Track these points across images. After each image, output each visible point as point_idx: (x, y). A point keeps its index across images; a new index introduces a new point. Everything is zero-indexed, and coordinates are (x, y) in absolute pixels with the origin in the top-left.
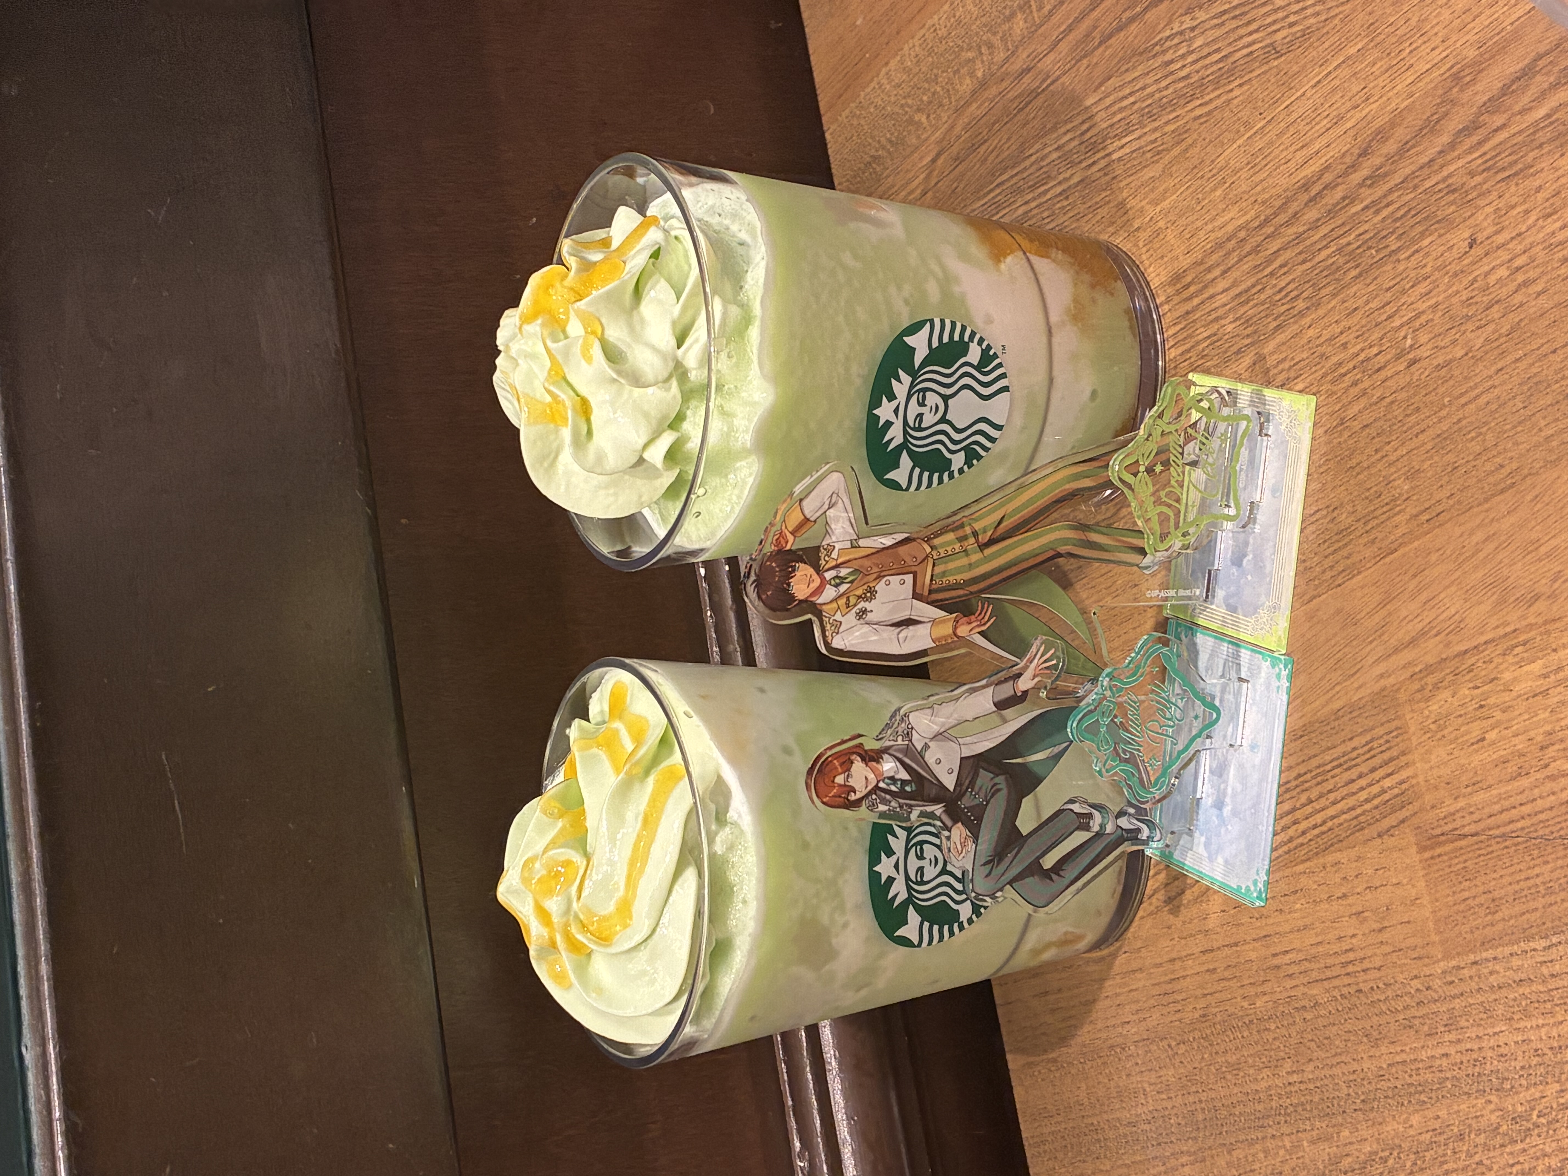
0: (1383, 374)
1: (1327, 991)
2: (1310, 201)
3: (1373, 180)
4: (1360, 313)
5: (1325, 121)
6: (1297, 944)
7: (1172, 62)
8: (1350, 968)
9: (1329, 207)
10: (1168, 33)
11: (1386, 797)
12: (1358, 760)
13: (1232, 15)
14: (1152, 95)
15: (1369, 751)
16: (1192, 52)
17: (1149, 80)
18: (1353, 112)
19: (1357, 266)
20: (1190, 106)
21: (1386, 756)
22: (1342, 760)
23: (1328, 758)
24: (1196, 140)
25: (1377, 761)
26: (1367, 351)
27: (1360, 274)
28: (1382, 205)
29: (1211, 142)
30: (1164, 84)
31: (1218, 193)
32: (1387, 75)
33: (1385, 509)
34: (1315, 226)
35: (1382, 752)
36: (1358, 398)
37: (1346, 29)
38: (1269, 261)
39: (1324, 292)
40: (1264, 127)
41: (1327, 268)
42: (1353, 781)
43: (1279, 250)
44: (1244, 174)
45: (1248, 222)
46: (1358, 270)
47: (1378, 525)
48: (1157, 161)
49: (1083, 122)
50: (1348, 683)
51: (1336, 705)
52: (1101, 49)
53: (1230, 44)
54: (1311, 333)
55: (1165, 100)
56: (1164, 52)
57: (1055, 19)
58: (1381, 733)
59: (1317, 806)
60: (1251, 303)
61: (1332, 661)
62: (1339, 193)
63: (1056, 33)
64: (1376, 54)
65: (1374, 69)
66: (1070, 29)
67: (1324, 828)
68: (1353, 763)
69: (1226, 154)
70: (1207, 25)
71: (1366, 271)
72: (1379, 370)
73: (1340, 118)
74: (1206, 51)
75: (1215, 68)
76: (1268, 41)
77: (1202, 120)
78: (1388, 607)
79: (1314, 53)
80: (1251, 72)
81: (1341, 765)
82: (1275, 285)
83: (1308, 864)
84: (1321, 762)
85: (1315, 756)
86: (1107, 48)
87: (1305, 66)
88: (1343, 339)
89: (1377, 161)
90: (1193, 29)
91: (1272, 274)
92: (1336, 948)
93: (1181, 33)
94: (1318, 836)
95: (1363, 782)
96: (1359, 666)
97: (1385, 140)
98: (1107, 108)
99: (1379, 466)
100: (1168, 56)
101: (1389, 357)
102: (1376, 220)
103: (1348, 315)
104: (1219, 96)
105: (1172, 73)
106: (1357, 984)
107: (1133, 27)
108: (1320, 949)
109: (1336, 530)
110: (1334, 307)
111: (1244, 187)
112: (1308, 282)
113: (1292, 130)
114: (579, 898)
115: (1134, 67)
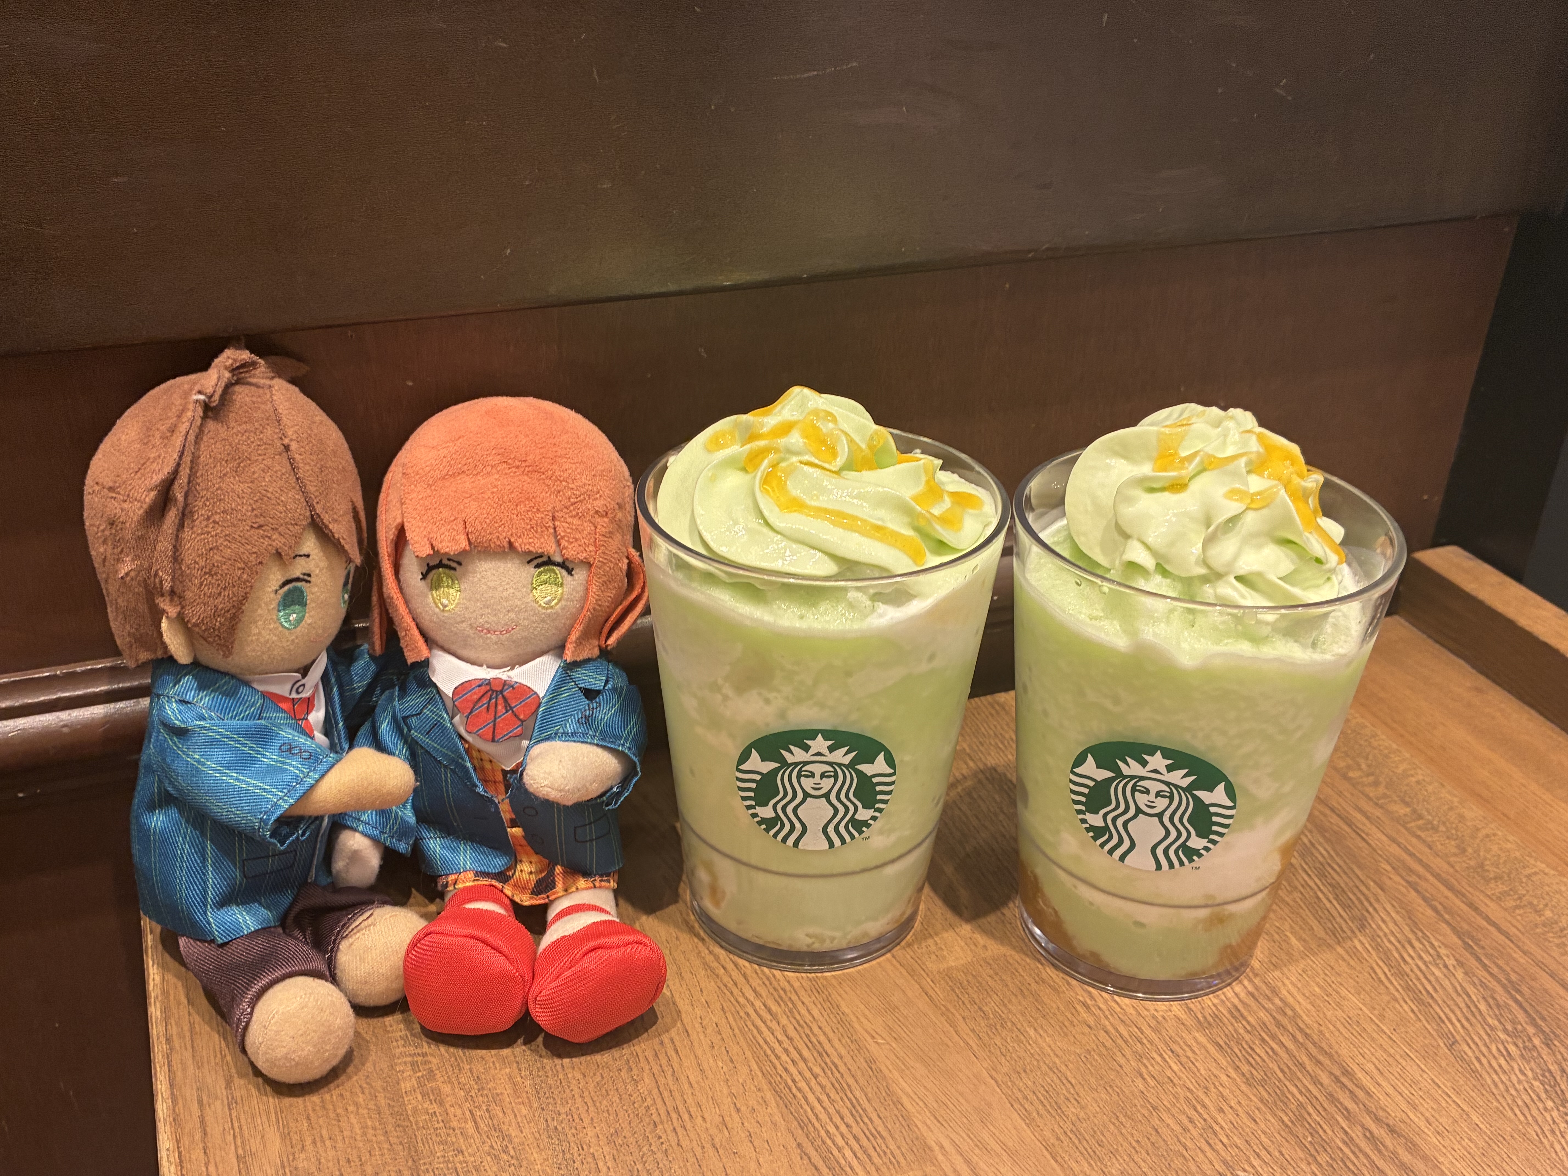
0: (1206, 1148)
1: (650, 1092)
2: (1336, 1077)
3: (1372, 1138)
4: (1253, 1125)
5: (1407, 1092)
6: (686, 1063)
7: (1413, 947)
8: (674, 1116)
9: (1335, 1095)
10: (1436, 944)
11: (835, 1152)
12: (862, 1124)
13: (1469, 1003)
14: (1381, 929)
15: (872, 1135)
16: (1427, 966)
17: (1391, 925)
18: (1423, 1119)
19: (1292, 1122)
20: (1381, 964)
21: (871, 1151)
22: (858, 1108)
23: (858, 1094)
24: (1355, 969)
25: (865, 1142)
26: (1222, 1132)
27: (1287, 1126)
28: (1353, 1148)
29: (1357, 983)
30: (1392, 939)
31: (1317, 989)
32: (1466, 1153)
33: (1090, 1150)
34: (1316, 1082)
35: (874, 1148)
36: (1180, 1123)
37: (1491, 1112)
38: (1273, 1037)
39: (1261, 1089)
40: (1385, 1033)
41: (1283, 1094)
42: (842, 1119)
43: (1286, 1047)
44: (1339, 1013)
45: (1300, 1017)
46: (1290, 1124)
47: (1073, 1143)
48: (1327, 933)
49: (1340, 867)
50: (927, 1113)
51: (905, 1101)
52: (1404, 883)
53: (1444, 1002)
54: (1224, 1078)
55: (1379, 940)
56: (1418, 939)
57: (1414, 840)
58: (891, 1147)
59: (813, 1082)
60: (1233, 1021)
61: (944, 1099)
62: (1351, 1105)
63: (1403, 841)
64: (1481, 1143)
65: (1466, 1140)
66: (1411, 855)
67: (794, 1090)
68: (859, 1119)
69: (1350, 995)
70: (1452, 979)
71: (1291, 1132)
72: (1209, 1144)
73: (1414, 1107)
74: (1432, 979)
75: (1420, 987)
76: (1458, 1038)
77: (1373, 975)
78: (1005, 1154)
79: (1461, 1082)
80: (1428, 1021)
81: (854, 1107)
82: (1255, 1043)
83: (760, 1074)
84: (853, 1088)
85: (856, 1081)
86: (1405, 887)
87: (1448, 1073)
88: (1226, 1108)
89: (1388, 1142)
90: (1446, 966)
91: (1263, 1040)
92: (690, 1101)
93: (1439, 956)
94: (786, 1084)
95: (843, 1128)
96: (946, 1125)
97: (1409, 1150)
98: (1357, 887)
99: (1125, 1144)
100: (1417, 944)
101: (1223, 1154)
102: (1338, 1141)
103: (1249, 1115)
104: (1397, 990)
105: (1403, 947)
106: (662, 1122)
107: (1429, 912)
108: (686, 1086)
109: (1060, 1102)
110: (1251, 1101)
111: (1329, 1014)
112: (1266, 1074)
113: (1390, 1060)
114: (801, 462)
115: (1398, 912)
